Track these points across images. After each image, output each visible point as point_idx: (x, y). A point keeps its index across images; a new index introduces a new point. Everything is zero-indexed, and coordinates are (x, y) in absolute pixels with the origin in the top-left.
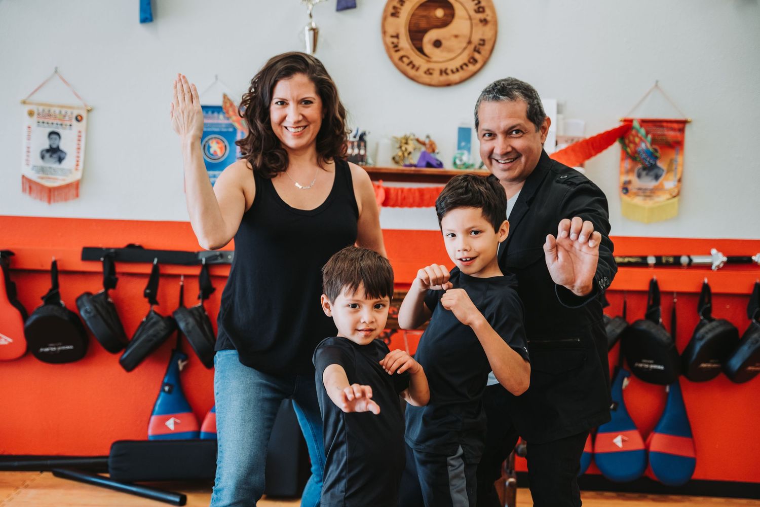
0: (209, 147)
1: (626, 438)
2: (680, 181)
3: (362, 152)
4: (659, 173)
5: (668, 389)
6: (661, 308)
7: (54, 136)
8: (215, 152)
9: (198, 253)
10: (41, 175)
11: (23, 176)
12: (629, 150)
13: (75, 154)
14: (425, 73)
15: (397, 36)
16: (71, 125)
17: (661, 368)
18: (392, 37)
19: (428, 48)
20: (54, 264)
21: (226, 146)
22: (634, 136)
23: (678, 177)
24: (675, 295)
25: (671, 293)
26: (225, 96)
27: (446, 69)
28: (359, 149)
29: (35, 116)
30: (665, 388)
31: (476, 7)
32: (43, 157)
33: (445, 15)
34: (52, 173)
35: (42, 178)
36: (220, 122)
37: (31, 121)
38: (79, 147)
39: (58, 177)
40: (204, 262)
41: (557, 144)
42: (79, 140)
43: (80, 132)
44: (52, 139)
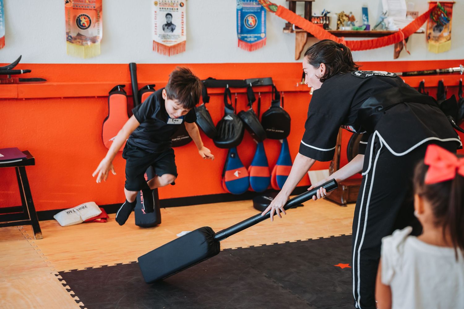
0: (248, 21)
2: (450, 32)
3: (327, 22)
4: (442, 28)
7: (169, 16)
8: (251, 23)
9: (245, 80)
10: (164, 40)
11: (154, 41)
12: (434, 18)
13: (181, 26)
16: (177, 9)
21: (256, 20)
22: (437, 11)
23: (450, 30)
28: (326, 21)
29: (158, 5)
32: (164, 29)
34: (169, 38)
35: (164, 41)
36: (254, 6)
37: (156, 8)
38: (182, 21)
39: (172, 40)
40: (251, 85)
41: (407, 15)
42: (183, 18)
43: (183, 13)
44: (168, 18)
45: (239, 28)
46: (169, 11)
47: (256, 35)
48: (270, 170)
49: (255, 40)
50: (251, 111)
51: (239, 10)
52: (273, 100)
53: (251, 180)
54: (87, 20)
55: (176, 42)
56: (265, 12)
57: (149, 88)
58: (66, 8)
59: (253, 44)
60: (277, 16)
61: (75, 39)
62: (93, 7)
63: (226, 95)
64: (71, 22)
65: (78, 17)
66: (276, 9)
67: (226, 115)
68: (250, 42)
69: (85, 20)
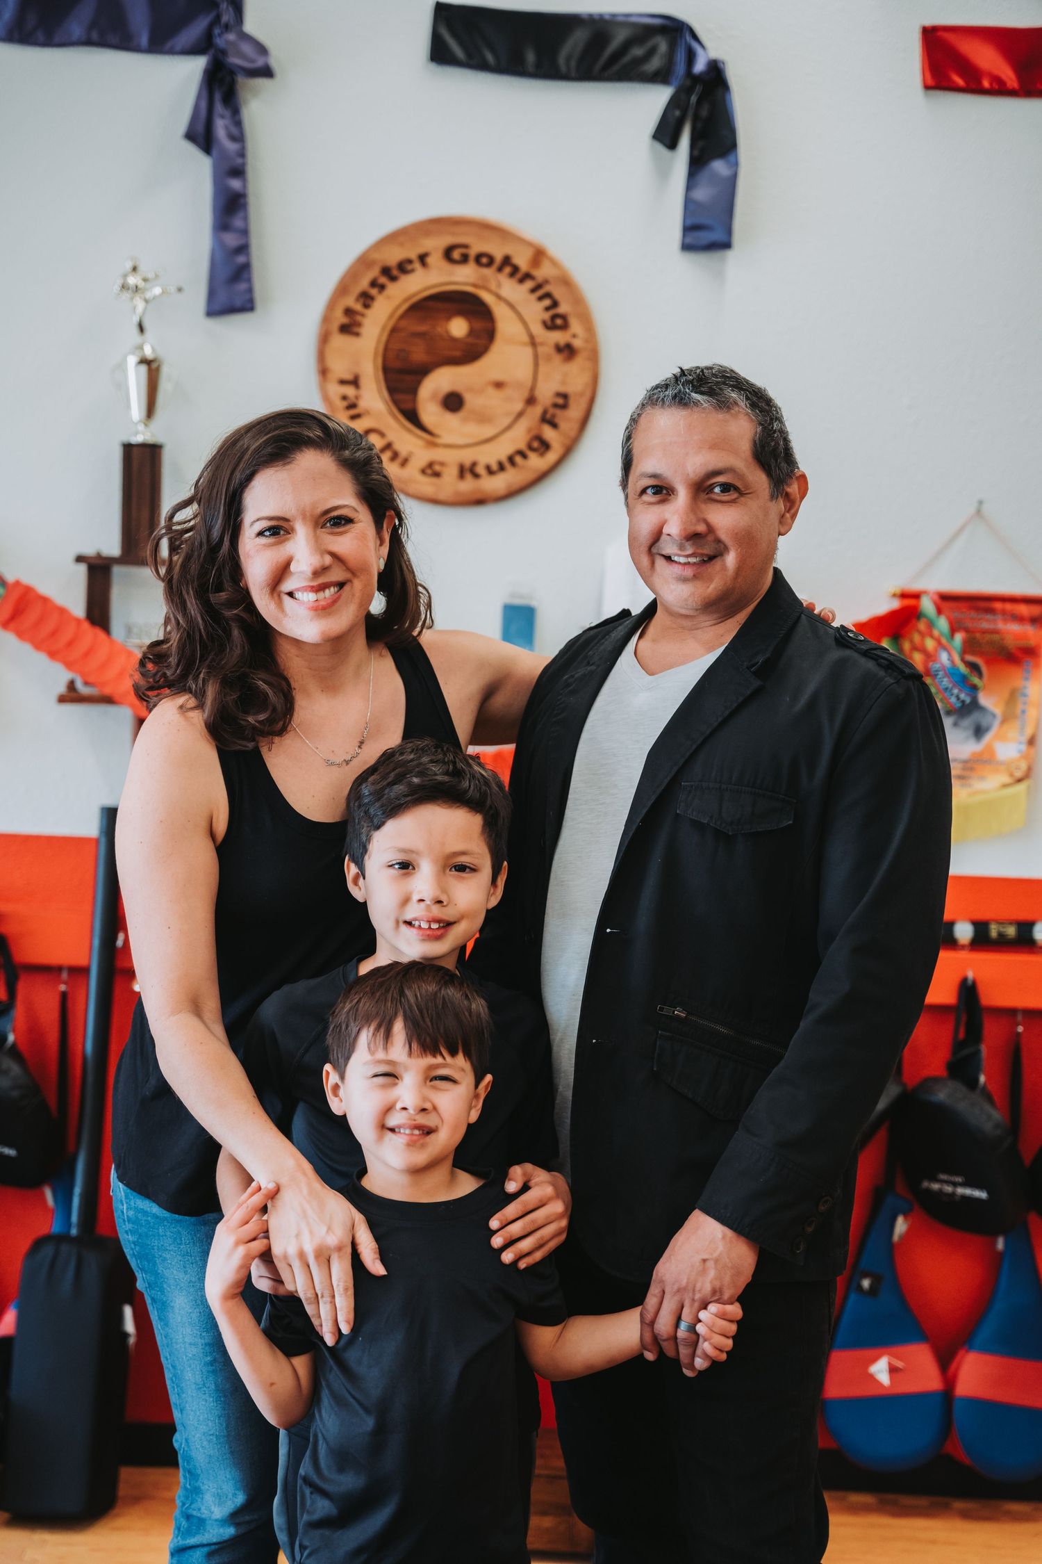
1: (899, 1364)
2: (1032, 742)
4: (984, 723)
5: (1000, 1244)
6: (983, 1049)
14: (423, 471)
15: (355, 382)
17: (982, 1195)
18: (343, 382)
19: (430, 411)
22: (923, 635)
23: (1029, 731)
24: (1020, 1017)
25: (1011, 1012)
30: (994, 1244)
31: (547, 316)
33: (472, 332)
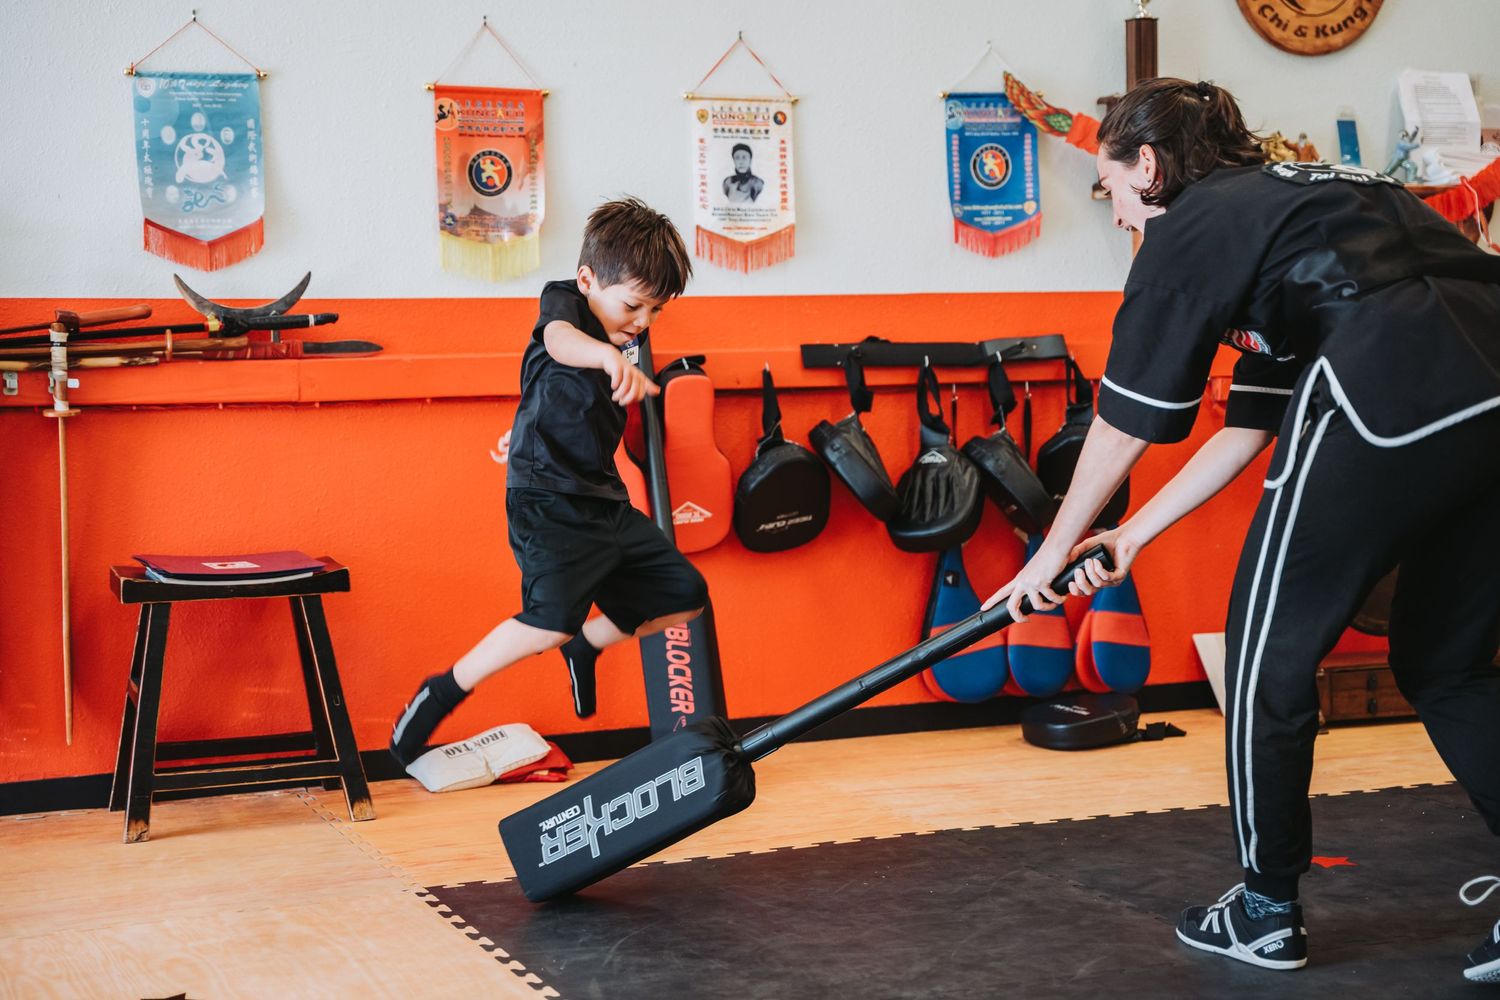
0: (983, 165)
7: (741, 153)
8: (991, 171)
9: (982, 344)
10: (728, 223)
11: (698, 228)
13: (779, 182)
16: (767, 132)
20: (767, 376)
21: (1007, 162)
26: (1007, 77)
27: (1325, 27)
29: (710, 119)
32: (727, 192)
34: (744, 218)
35: (729, 228)
36: (999, 120)
37: (704, 130)
38: (783, 168)
39: (751, 224)
40: (1000, 359)
41: (1482, 143)
42: (783, 157)
43: (783, 142)
44: (738, 158)
45: (957, 187)
46: (742, 138)
47: (1010, 207)
48: (1073, 629)
49: (1006, 222)
50: (1002, 436)
51: (955, 132)
52: (1069, 403)
53: (1010, 656)
54: (499, 168)
55: (765, 229)
56: (1035, 137)
57: (687, 367)
58: (438, 132)
59: (1000, 233)
60: (1072, 147)
61: (466, 223)
62: (516, 129)
63: (924, 388)
64: (454, 175)
65: (474, 160)
66: (1069, 125)
67: (925, 448)
68: (992, 227)
69: (492, 167)
